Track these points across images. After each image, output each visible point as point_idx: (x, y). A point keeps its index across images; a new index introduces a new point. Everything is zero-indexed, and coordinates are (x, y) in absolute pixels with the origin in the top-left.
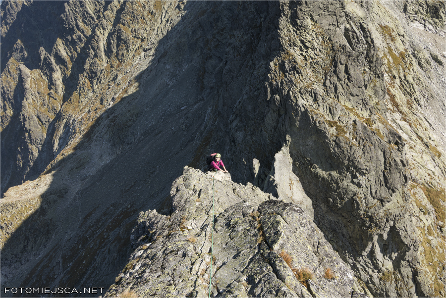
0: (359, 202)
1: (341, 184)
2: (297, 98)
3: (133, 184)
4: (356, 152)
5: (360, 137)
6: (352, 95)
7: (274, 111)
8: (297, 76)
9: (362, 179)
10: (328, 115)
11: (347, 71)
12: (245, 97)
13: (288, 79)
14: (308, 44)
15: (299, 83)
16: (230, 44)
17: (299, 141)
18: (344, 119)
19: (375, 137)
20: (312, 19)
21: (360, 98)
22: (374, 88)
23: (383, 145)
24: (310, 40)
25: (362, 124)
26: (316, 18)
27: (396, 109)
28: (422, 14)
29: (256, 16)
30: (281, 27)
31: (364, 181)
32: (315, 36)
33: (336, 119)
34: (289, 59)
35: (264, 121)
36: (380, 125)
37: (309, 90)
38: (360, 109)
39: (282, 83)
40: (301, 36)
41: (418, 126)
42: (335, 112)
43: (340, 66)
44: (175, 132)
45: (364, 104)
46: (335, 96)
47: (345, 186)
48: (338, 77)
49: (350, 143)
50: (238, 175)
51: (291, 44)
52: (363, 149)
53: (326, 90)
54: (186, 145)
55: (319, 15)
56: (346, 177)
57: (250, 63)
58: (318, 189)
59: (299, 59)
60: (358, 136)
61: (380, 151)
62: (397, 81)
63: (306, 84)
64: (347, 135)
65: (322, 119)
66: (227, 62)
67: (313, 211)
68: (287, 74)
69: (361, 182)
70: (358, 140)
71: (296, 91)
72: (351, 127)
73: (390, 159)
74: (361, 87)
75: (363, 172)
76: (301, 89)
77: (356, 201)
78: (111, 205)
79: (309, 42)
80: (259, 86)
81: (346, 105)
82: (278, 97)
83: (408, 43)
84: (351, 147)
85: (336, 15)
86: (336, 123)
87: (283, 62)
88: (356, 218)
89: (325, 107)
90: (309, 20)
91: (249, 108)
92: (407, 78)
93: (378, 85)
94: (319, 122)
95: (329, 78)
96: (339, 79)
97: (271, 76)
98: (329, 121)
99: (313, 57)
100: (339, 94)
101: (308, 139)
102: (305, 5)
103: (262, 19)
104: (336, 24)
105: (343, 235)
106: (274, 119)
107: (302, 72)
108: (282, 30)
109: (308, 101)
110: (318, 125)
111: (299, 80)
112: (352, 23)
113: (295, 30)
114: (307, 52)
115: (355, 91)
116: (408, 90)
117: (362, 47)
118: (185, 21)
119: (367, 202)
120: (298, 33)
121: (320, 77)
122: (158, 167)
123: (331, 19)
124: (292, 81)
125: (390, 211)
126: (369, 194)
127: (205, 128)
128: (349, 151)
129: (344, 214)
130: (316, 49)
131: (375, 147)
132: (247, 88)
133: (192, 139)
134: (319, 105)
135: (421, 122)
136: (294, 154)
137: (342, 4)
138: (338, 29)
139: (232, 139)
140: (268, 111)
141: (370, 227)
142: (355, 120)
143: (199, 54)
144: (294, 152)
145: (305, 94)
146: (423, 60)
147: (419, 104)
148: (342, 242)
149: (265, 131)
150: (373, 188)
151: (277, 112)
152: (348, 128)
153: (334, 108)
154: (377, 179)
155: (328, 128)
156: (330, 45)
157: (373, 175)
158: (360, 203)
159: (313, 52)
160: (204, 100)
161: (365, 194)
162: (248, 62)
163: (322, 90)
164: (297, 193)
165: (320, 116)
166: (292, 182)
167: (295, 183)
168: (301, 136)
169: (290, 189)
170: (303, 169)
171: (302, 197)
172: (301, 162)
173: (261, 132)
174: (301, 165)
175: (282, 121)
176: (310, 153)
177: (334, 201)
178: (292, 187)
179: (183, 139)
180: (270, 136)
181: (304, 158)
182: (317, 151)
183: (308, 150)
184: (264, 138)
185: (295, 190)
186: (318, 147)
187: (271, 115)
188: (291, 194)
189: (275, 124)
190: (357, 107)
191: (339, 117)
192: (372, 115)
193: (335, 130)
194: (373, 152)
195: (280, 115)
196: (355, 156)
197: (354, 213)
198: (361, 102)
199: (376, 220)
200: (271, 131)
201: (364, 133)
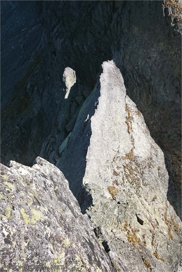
17: (139, 50)
44: (14, 50)
50: (54, 94)
54: (23, 63)
67: (167, 176)
101: (152, 47)
106: (105, 14)
129: (177, 152)
133: (29, 59)
136: (128, 69)
139: (53, 50)
144: (129, 68)
149: (91, 32)
160: (41, 23)
164: (139, 138)
165: (177, 9)
166: (131, 115)
167: (134, 116)
168: (143, 43)
169: (128, 130)
170: (137, 92)
171: (149, 148)
172: (135, 82)
173: (85, 34)
174: (136, 86)
175: (117, 18)
176: (151, 69)
177: (169, 136)
178: (130, 126)
179: (21, 57)
180: (98, 42)
181: (142, 77)
182: (162, 68)
183: (149, 64)
184: (89, 43)
185: (135, 131)
186: (165, 62)
187: (102, 7)
188: (130, 142)
189: (106, 22)
195: (114, 9)
200: (99, 33)
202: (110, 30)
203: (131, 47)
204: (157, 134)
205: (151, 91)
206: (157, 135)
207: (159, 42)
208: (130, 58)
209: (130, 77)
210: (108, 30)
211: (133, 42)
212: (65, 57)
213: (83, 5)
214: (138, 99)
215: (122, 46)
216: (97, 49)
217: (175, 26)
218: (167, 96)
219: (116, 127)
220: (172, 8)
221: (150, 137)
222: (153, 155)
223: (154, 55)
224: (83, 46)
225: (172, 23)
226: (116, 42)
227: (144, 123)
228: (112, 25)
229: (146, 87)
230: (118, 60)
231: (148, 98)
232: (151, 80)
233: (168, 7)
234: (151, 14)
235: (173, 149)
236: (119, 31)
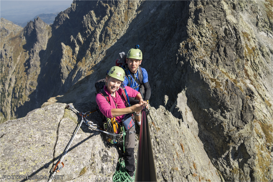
0: (224, 127)
1: (214, 116)
2: (194, 64)
4: (226, 98)
5: (229, 89)
6: (227, 65)
7: (179, 71)
8: (195, 51)
9: (227, 114)
10: (211, 75)
11: (225, 51)
12: (164, 62)
13: (189, 53)
14: (203, 34)
15: (196, 55)
16: (159, 35)
17: (192, 88)
18: (220, 78)
19: (238, 91)
20: (207, 21)
21: (231, 67)
22: (238, 64)
23: (242, 96)
24: (205, 32)
25: (231, 82)
26: (209, 21)
27: (247, 78)
28: (266, 27)
29: (175, 20)
30: (189, 24)
31: (229, 115)
32: (208, 31)
33: (216, 78)
34: (191, 42)
35: (173, 76)
36: (242, 84)
37: (202, 60)
38: (231, 73)
39: (186, 55)
40: (199, 29)
41: (259, 89)
42: (216, 74)
43: (222, 48)
45: (233, 71)
46: (216, 64)
47: (216, 117)
48: (219, 54)
49: (223, 92)
51: (193, 34)
52: (231, 97)
53: (211, 61)
55: (211, 19)
56: (218, 112)
57: (169, 44)
59: (197, 42)
60: (228, 89)
61: (240, 99)
62: (249, 62)
63: (200, 56)
64: (222, 88)
65: (208, 77)
66: (156, 44)
67: (198, 129)
68: (189, 50)
69: (227, 115)
70: (228, 91)
71: (194, 60)
72: (225, 83)
73: (246, 104)
74: (233, 61)
75: (229, 110)
76: (197, 59)
77: (222, 126)
79: (204, 33)
80: (172, 56)
81: (223, 70)
82: (182, 62)
83: (257, 43)
85: (221, 20)
86: (216, 80)
87: (188, 43)
88: (221, 136)
89: (210, 70)
90: (205, 21)
91: (166, 68)
92: (255, 62)
93: (240, 62)
94: (206, 79)
95: (214, 54)
96: (220, 55)
97: (180, 51)
98: (212, 79)
99: (206, 42)
100: (219, 64)
101: (198, 87)
102: (203, 13)
103: (178, 21)
104: (220, 25)
105: (212, 144)
106: (179, 74)
107: (198, 49)
108: (189, 26)
109: (200, 66)
110: (205, 80)
111: (196, 54)
112: (229, 26)
113: (196, 26)
114: (202, 39)
115: (228, 63)
116: (255, 68)
117: (234, 40)
118: (138, 27)
119: (229, 127)
120: (198, 28)
121: (209, 53)
123: (218, 22)
124: (191, 54)
125: (242, 134)
126: (231, 123)
128: (222, 97)
129: (214, 133)
130: (208, 37)
131: (238, 96)
132: (166, 57)
134: (206, 69)
135: (261, 86)
136: (188, 95)
137: (225, 14)
138: (221, 28)
139: (154, 84)
140: (176, 70)
141: (229, 142)
142: (227, 80)
143: (143, 43)
144: (189, 94)
145: (199, 62)
146: (265, 53)
147: (260, 77)
148: (211, 148)
149: (173, 81)
150: (234, 119)
151: (181, 71)
152: (222, 84)
153: (215, 71)
154: (237, 115)
155: (210, 82)
156: (216, 36)
157: (235, 113)
158: (225, 128)
159: (206, 39)
161: (229, 123)
162: (168, 44)
163: (209, 61)
164: (189, 117)
165: (206, 75)
167: (188, 112)
168: (194, 86)
169: (186, 114)
170: (193, 104)
172: (192, 100)
173: (171, 81)
175: (184, 76)
176: (198, 95)
180: (176, 84)
181: (194, 98)
182: (202, 95)
184: (172, 85)
186: (203, 93)
189: (179, 77)
190: (229, 72)
191: (218, 77)
192: (238, 78)
193: (214, 84)
194: (236, 99)
195: (182, 73)
196: (225, 100)
197: (220, 133)
198: (231, 69)
199: (233, 138)
200: (176, 81)
201: (232, 88)
205: (199, 104)
207: (200, 86)
209: (189, 98)
213: (170, 70)
214: (193, 107)
220: (204, 74)
221: (193, 118)
222: (193, 122)
223: (199, 90)
224: (170, 85)
226: (183, 85)
227: (192, 114)
228: (181, 79)
229: (196, 102)
232: (198, 100)
233: (202, 74)
234: (196, 76)
236: (184, 81)
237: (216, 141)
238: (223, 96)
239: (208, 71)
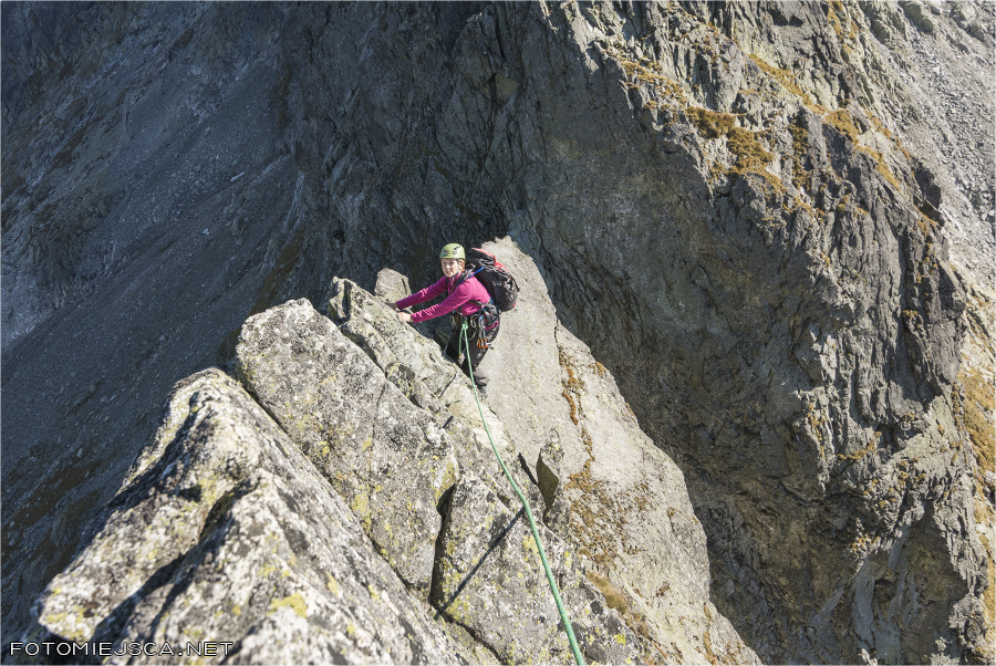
0: (815, 438)
2: (568, 15)
3: (92, 388)
4: (815, 239)
5: (822, 177)
6: (779, 19)
7: (474, 89)
9: (825, 348)
10: (694, 89)
12: (367, 53)
17: (579, 202)
18: (755, 108)
19: (874, 181)
21: (807, 30)
23: (901, 212)
25: (826, 127)
31: (833, 356)
33: (726, 107)
36: (880, 137)
38: (808, 74)
42: (724, 76)
44: (212, 240)
45: (821, 55)
46: (716, 15)
49: (790, 201)
52: (837, 224)
54: (242, 275)
58: (652, 393)
60: (816, 173)
61: (889, 234)
64: (774, 169)
65: (674, 102)
69: (821, 359)
70: (815, 189)
72: (787, 137)
73: (926, 267)
75: (833, 322)
77: (803, 433)
78: (32, 452)
81: (760, 55)
84: (794, 214)
86: (728, 121)
88: (797, 498)
89: (681, 55)
91: (382, 95)
94: (662, 116)
98: (701, 113)
100: (731, 12)
101: (615, 189)
105: (740, 558)
106: (473, 118)
109: (610, 33)
110: (657, 126)
119: (840, 438)
122: (162, 338)
125: (919, 466)
126: (849, 406)
127: (290, 226)
128: (785, 233)
129: (749, 486)
131: (874, 218)
132: (374, 22)
133: (258, 261)
134: (657, 49)
136: (557, 256)
139: (336, 228)
140: (451, 88)
141: (846, 536)
142: (802, 112)
144: (559, 251)
146: (884, 17)
148: (736, 582)
149: (439, 169)
150: (865, 380)
151: (487, 90)
152: (774, 142)
153: (719, 61)
154: (879, 347)
155: (700, 140)
157: (866, 333)
158: (818, 444)
160: (288, 151)
161: (837, 405)
164: (607, 435)
165: (663, 89)
166: (575, 376)
167: (585, 379)
168: (588, 180)
169: (572, 414)
170: (594, 316)
171: (636, 460)
172: (585, 287)
173: (423, 176)
174: (589, 300)
175: (507, 125)
176: (623, 249)
177: (713, 438)
178: (577, 404)
179: (233, 258)
180: (462, 192)
181: (600, 271)
182: (651, 241)
183: (614, 236)
184: (438, 199)
185: (594, 417)
186: (657, 224)
187: (462, 101)
188: (580, 446)
189: (478, 139)
190: (796, 65)
191: (739, 98)
192: (853, 102)
193: (725, 149)
194: (869, 238)
195: (496, 103)
196: (809, 253)
197: (792, 483)
198: (808, 47)
199: (871, 503)
200: (464, 168)
201: (837, 165)
202: (493, 158)
203: (556, 197)
204: (677, 433)
205: (635, 309)
206: (679, 436)
207: (630, 174)
208: (558, 225)
209: (568, 276)
210: (485, 156)
211: (561, 181)
212: (373, 243)
213: (410, 101)
214: (603, 335)
215: (530, 195)
216: (462, 212)
217: (665, 130)
218: (682, 318)
219: (535, 407)
220: (650, 87)
221: (637, 429)
222: (650, 477)
223: (625, 210)
224: (422, 207)
225: (654, 125)
226: (512, 188)
227: (618, 395)
228: (495, 144)
229: (617, 297)
230: (526, 234)
231: (629, 329)
232: (629, 278)
233: (637, 85)
234: (596, 108)
235: (735, 478)
236: (517, 158)
237: (768, 532)
238: (791, 227)
239: (671, 63)
